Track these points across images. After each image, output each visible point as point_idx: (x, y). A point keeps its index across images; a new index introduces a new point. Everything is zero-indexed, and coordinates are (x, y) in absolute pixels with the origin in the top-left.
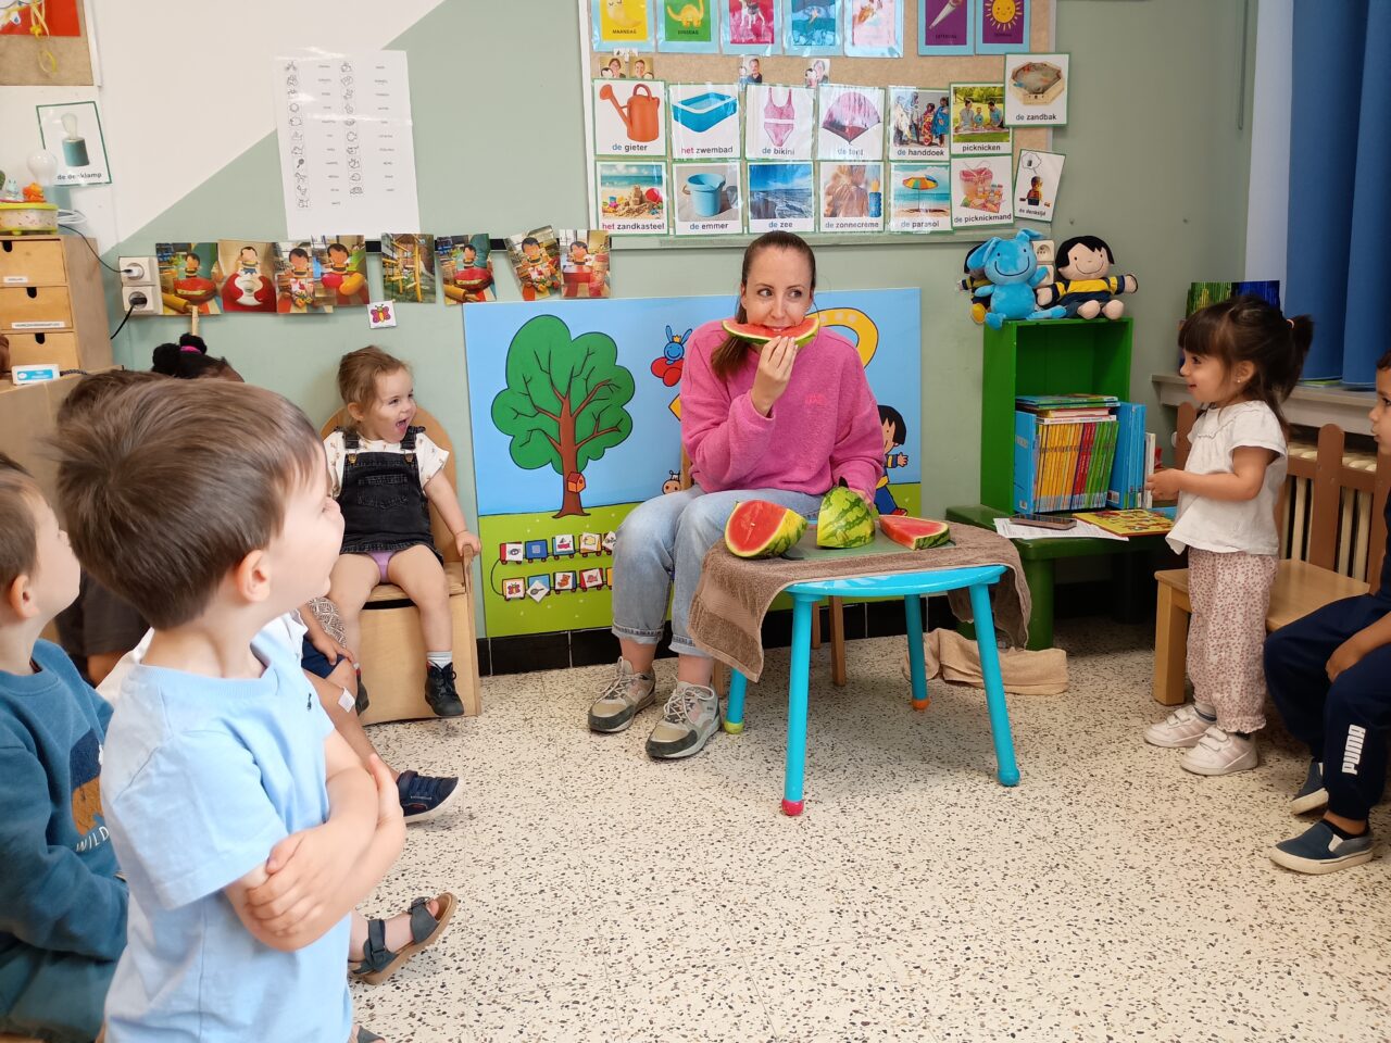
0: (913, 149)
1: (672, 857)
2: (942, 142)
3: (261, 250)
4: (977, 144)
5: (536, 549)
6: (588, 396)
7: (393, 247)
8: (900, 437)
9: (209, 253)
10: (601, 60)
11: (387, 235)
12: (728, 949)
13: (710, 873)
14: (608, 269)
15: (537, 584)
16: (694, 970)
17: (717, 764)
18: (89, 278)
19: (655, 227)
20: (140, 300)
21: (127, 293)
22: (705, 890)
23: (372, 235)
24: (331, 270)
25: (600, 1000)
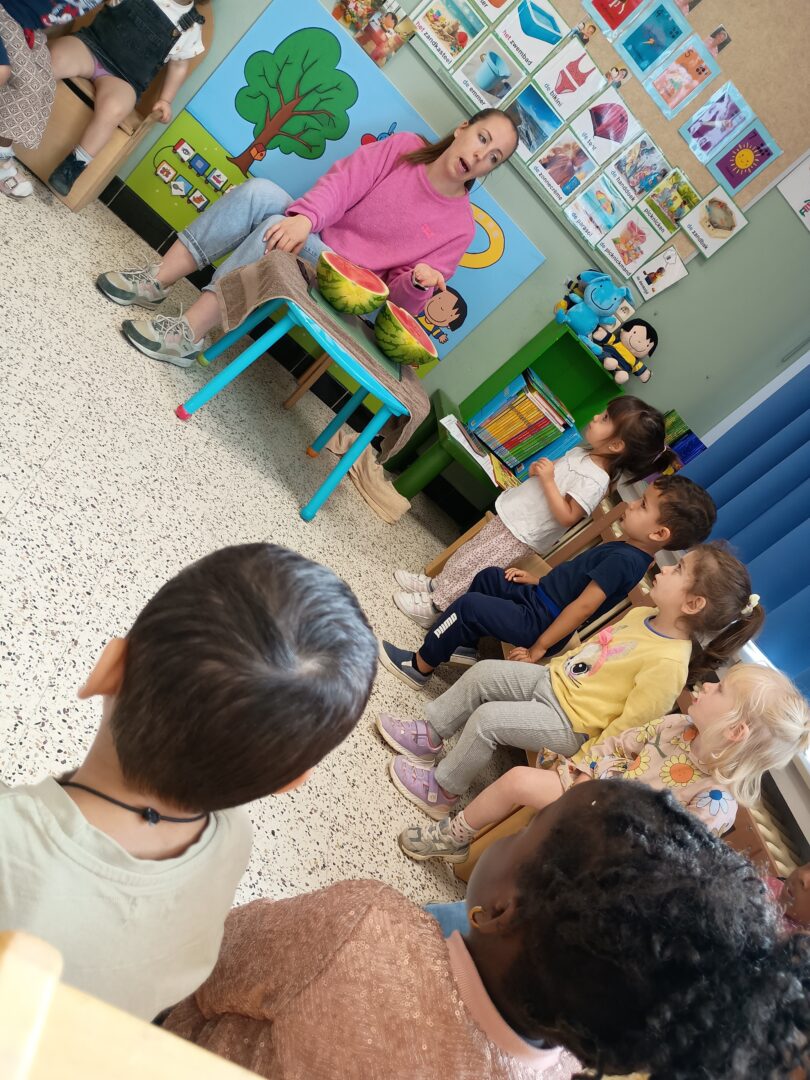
0: (621, 179)
2: (640, 192)
4: (655, 216)
5: (199, 164)
6: (313, 111)
8: (455, 325)
14: (396, 51)
15: (181, 184)
19: (445, 58)
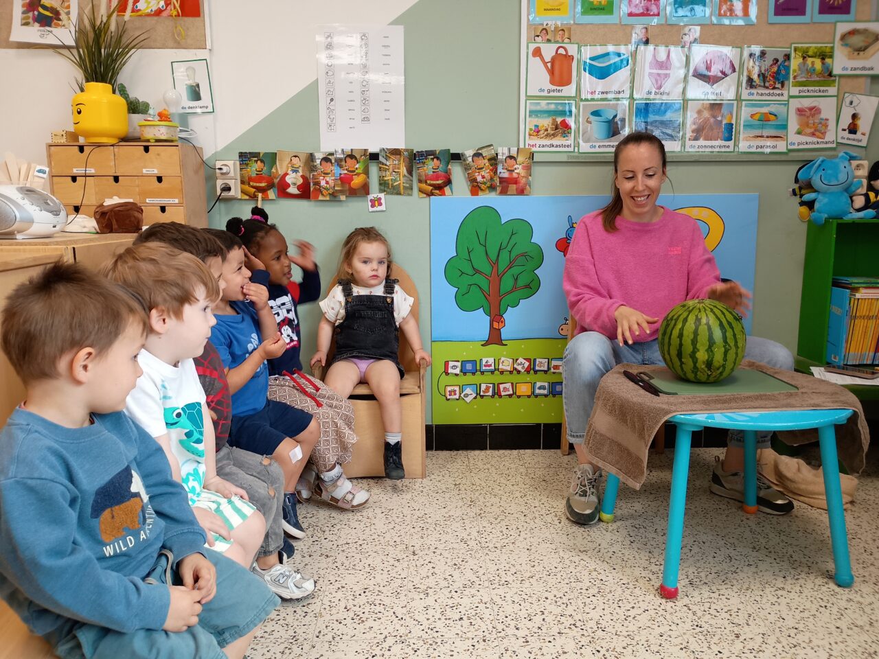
0: (760, 92)
1: (558, 604)
2: (783, 86)
3: (303, 158)
4: (810, 88)
5: (469, 367)
6: (510, 263)
7: (387, 158)
9: (270, 158)
10: (535, 29)
11: (384, 149)
13: (587, 621)
14: (530, 175)
15: (468, 391)
18: (196, 172)
19: (565, 146)
20: (227, 188)
21: (219, 184)
23: (373, 149)
24: (346, 172)
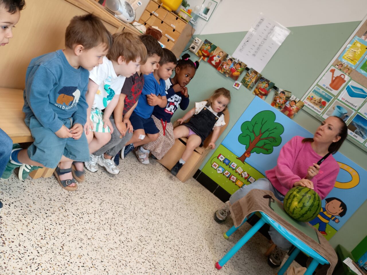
1: (180, 242)
3: (224, 54)
5: (227, 161)
7: (251, 72)
8: (342, 214)
9: (214, 48)
11: (252, 69)
12: (164, 269)
14: (297, 112)
15: (220, 169)
16: (151, 265)
17: (215, 239)
18: (187, 36)
19: (318, 111)
20: (193, 48)
21: (193, 45)
22: (176, 255)
23: (249, 66)
24: (234, 68)
25: (127, 247)
